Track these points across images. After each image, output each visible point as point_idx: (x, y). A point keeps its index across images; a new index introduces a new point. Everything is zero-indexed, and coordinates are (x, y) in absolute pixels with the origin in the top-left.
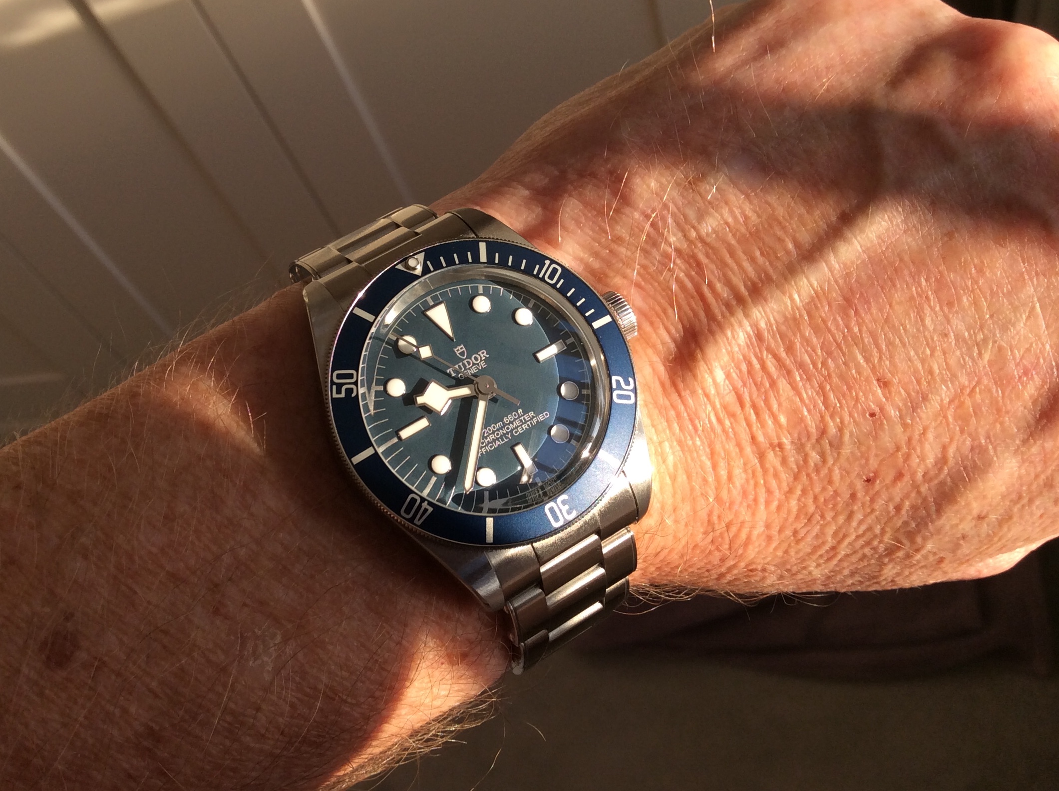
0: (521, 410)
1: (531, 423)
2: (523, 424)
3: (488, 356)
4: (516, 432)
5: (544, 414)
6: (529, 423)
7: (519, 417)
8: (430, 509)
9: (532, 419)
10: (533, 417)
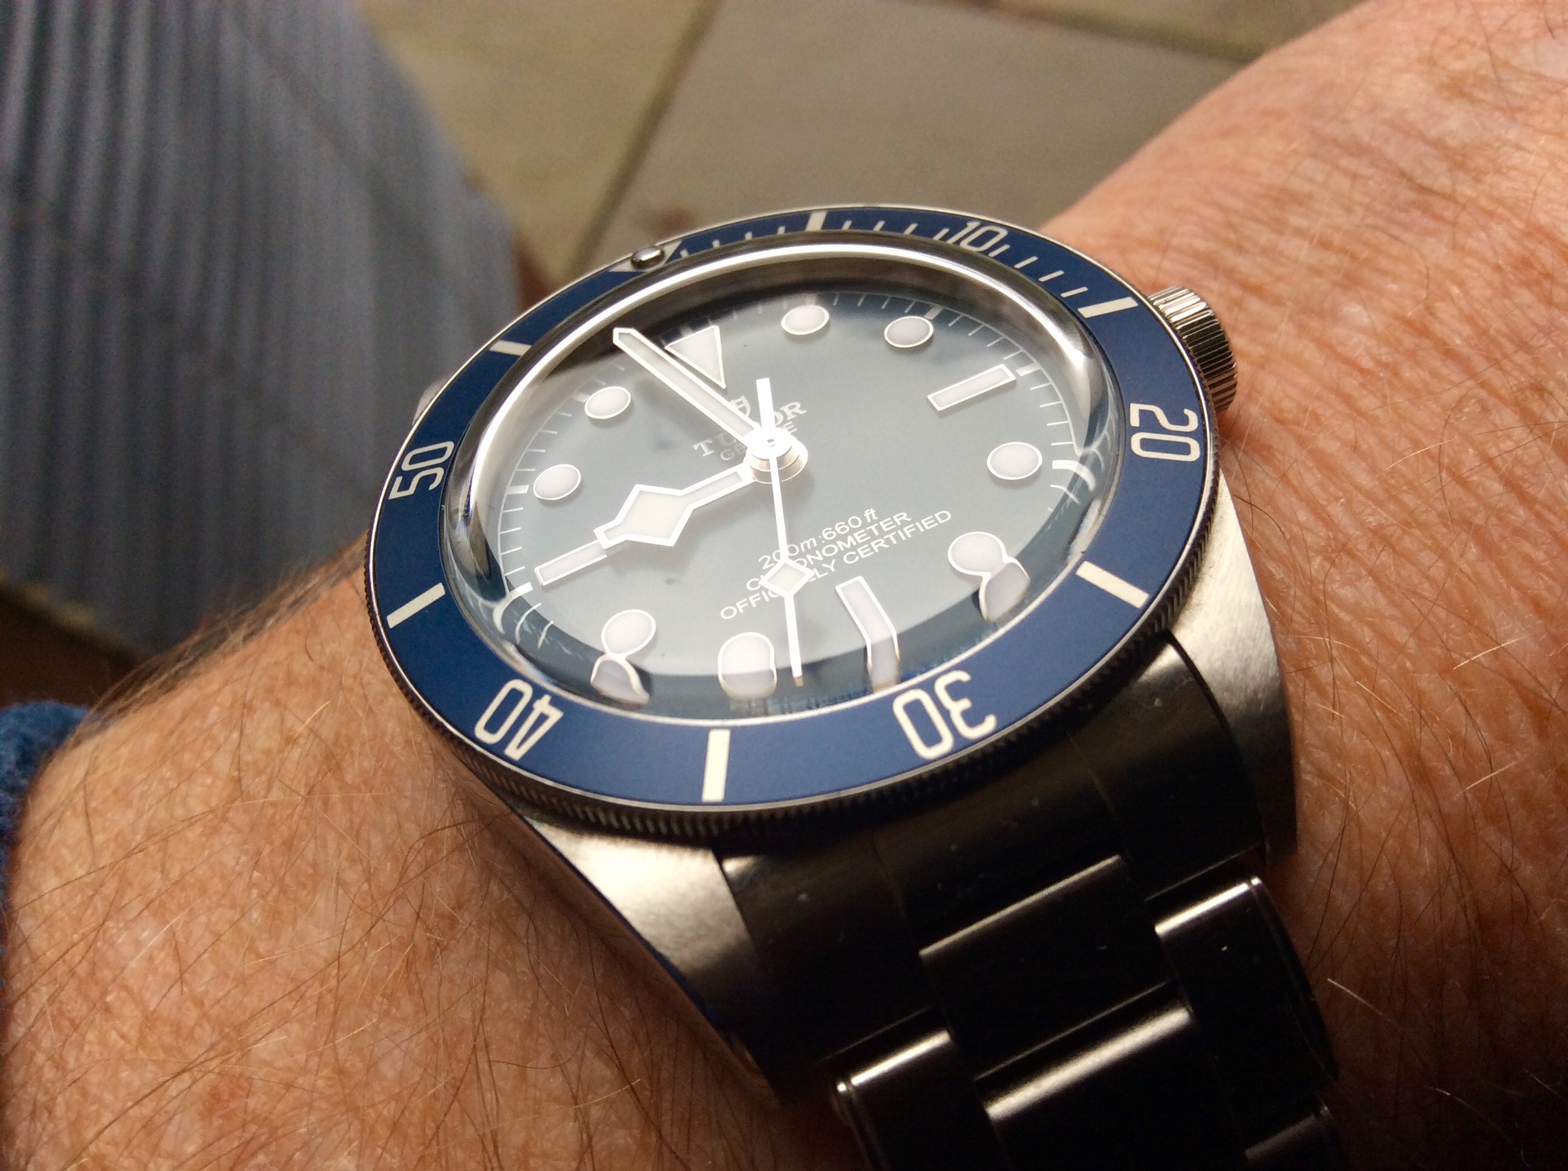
0: (872, 512)
1: (897, 537)
2: (874, 538)
3: (805, 412)
4: (851, 558)
5: (936, 515)
6: (891, 536)
7: (865, 524)
8: (555, 715)
9: (901, 528)
10: (904, 523)
